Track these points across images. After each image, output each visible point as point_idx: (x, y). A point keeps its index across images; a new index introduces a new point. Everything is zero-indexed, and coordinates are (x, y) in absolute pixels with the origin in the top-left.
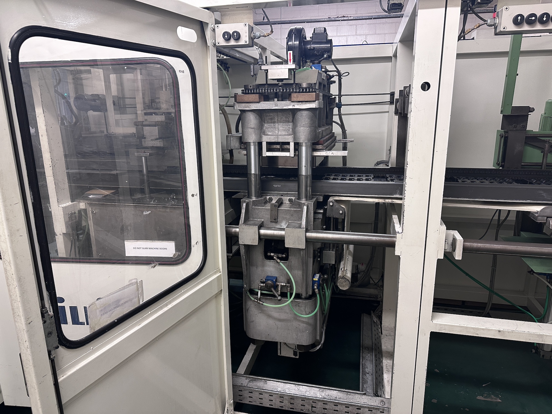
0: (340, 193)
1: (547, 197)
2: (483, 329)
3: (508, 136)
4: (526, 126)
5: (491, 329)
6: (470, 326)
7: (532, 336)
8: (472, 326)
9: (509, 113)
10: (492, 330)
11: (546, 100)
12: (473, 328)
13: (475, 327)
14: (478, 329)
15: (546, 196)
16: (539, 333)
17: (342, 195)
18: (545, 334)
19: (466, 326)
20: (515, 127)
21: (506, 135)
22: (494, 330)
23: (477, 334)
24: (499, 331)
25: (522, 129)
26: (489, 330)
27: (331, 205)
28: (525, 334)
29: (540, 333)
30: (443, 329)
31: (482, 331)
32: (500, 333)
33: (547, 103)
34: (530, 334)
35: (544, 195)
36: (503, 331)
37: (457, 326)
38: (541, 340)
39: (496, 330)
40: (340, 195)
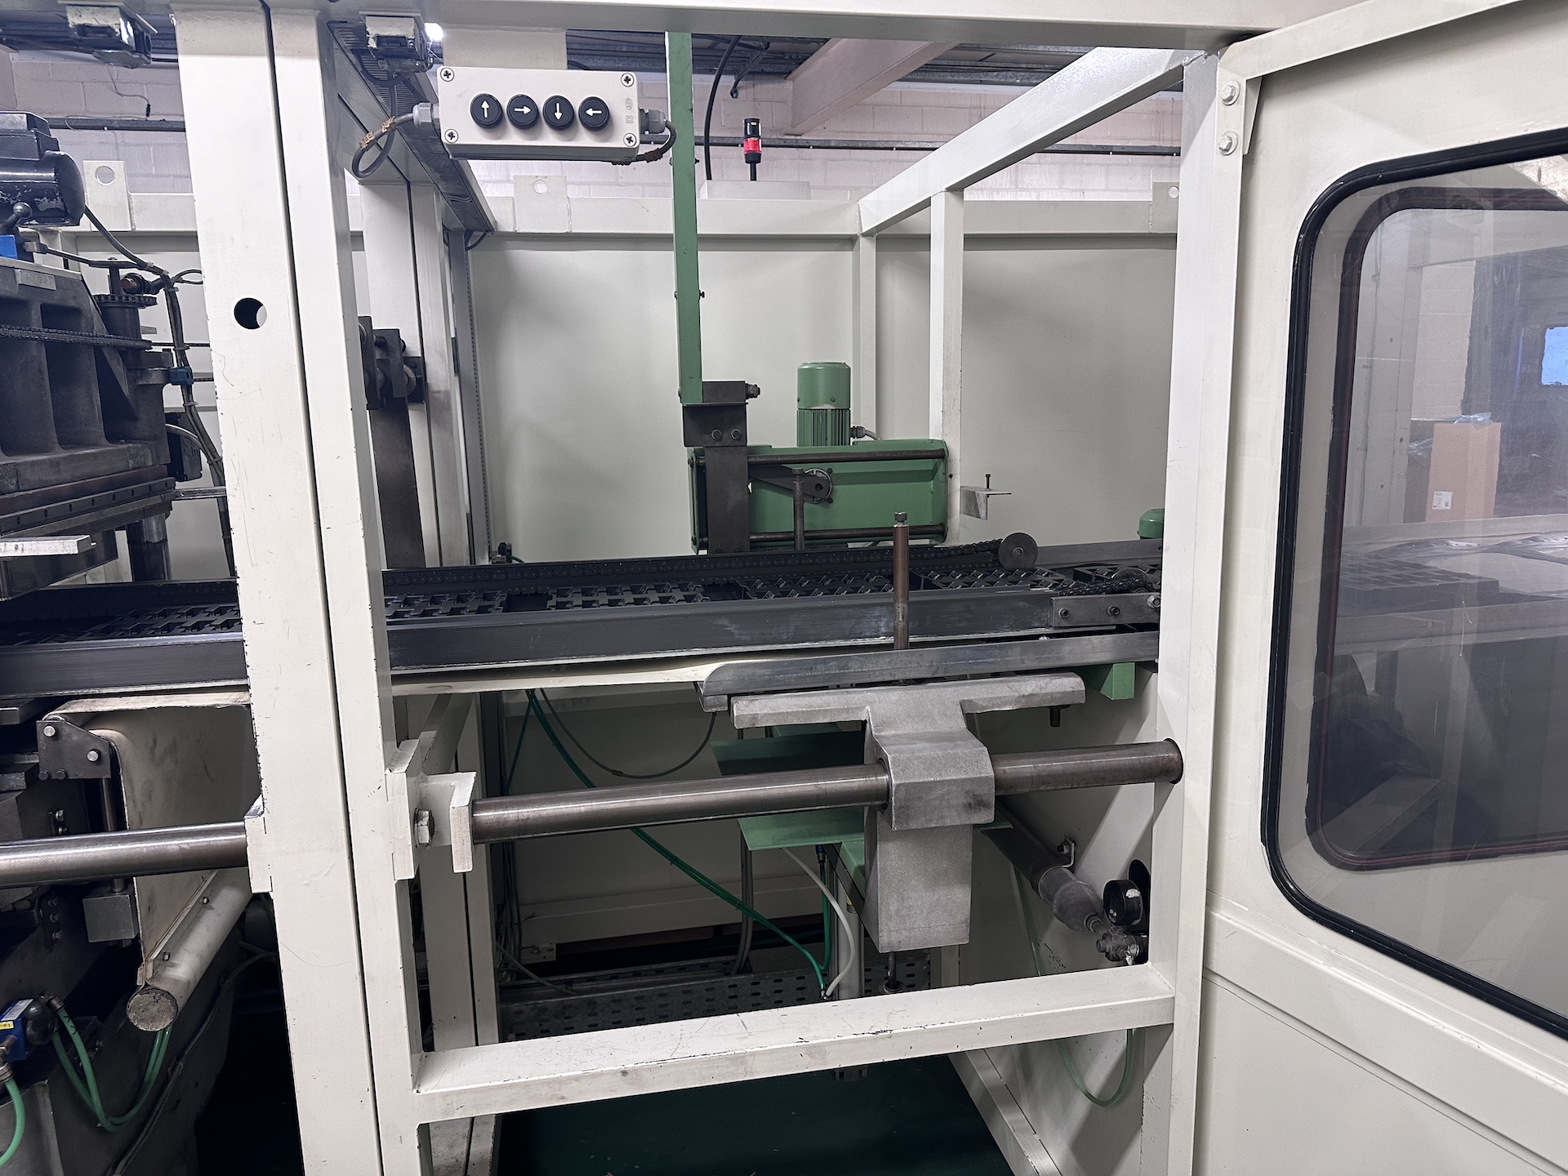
0: (98, 684)
1: (740, 634)
2: (577, 1079)
3: (704, 464)
4: (743, 436)
5: (599, 1070)
6: (537, 1078)
7: (717, 1065)
8: (541, 1078)
9: (698, 400)
10: (602, 1073)
11: (798, 365)
12: (548, 1082)
13: (552, 1076)
14: (560, 1081)
15: (736, 632)
16: (733, 1053)
17: (105, 691)
18: (748, 1050)
19: (525, 1080)
20: (720, 439)
21: (701, 461)
22: (608, 1073)
23: (563, 1098)
24: (624, 1073)
25: (737, 443)
26: (595, 1076)
27: (49, 735)
28: (696, 1062)
29: (737, 1052)
30: (455, 1106)
31: (575, 1084)
32: (629, 1077)
33: (800, 371)
34: (709, 1061)
35: (732, 629)
36: (635, 1070)
37: (498, 1087)
38: (741, 1070)
39: (614, 1073)
40: (97, 692)
